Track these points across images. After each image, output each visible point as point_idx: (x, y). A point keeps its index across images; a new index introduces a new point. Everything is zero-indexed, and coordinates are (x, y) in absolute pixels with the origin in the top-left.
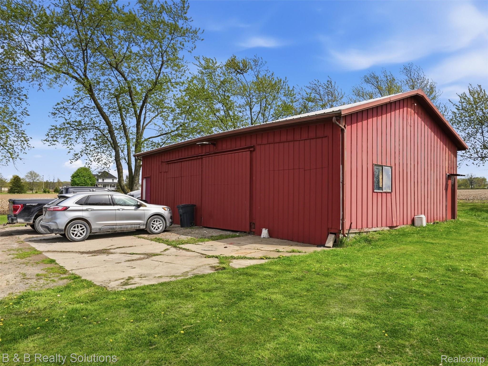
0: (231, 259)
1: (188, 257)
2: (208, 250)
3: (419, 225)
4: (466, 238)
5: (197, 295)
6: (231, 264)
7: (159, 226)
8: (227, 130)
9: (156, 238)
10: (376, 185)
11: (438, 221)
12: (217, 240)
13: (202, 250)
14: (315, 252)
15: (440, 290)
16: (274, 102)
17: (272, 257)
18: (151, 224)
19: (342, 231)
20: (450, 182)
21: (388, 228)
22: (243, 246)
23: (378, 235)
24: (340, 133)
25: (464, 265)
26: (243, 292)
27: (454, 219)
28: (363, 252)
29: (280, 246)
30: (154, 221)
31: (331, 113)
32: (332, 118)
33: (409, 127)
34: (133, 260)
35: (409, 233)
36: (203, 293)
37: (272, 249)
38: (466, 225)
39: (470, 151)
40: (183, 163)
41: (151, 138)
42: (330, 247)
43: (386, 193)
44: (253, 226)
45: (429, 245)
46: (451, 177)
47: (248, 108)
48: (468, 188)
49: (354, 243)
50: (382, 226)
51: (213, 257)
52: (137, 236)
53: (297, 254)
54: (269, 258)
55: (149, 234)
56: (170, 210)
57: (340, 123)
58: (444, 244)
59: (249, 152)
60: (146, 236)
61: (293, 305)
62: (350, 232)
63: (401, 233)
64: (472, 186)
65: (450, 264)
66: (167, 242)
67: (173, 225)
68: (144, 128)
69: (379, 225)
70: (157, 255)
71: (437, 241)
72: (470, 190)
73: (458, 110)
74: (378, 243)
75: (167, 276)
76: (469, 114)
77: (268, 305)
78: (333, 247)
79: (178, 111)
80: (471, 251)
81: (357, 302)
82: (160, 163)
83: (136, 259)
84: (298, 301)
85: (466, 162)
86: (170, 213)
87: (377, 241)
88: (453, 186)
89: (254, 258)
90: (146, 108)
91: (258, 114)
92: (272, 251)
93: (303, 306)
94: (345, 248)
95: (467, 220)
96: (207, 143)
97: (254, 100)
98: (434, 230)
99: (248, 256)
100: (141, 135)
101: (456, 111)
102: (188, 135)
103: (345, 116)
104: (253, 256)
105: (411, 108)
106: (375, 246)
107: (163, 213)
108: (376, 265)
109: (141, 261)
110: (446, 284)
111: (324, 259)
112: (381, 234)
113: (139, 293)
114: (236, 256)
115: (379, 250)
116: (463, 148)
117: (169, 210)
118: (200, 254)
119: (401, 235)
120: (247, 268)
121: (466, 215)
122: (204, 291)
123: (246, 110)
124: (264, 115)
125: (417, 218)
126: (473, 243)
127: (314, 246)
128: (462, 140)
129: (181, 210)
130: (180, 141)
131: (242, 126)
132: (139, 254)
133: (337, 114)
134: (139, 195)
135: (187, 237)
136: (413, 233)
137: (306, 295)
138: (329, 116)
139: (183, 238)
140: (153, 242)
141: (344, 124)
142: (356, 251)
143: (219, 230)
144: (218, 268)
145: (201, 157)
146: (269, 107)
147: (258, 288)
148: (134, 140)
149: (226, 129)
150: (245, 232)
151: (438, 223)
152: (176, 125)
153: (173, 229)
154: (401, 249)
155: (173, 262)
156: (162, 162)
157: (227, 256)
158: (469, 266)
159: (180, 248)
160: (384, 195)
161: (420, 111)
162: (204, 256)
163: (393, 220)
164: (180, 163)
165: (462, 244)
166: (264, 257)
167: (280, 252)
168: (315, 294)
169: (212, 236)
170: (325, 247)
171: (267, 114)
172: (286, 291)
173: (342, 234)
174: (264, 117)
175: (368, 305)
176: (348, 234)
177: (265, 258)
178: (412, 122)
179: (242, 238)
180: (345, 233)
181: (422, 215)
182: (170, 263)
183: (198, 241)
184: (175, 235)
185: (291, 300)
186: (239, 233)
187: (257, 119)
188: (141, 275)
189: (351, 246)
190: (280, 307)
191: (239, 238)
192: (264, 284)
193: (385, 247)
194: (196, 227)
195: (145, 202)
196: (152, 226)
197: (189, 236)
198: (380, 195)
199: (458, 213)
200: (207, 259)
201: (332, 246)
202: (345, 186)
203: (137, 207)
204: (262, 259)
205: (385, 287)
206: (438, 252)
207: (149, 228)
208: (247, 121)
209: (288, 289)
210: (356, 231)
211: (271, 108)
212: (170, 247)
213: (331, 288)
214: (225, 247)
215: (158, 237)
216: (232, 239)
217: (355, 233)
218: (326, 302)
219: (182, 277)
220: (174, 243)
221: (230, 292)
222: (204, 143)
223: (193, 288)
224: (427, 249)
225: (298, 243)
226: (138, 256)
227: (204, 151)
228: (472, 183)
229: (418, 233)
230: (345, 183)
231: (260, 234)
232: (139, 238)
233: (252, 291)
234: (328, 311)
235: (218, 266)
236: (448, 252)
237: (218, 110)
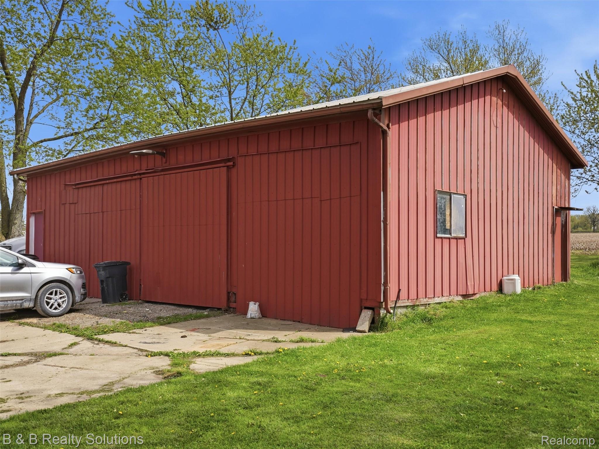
0: (194, 358)
1: (115, 357)
2: (152, 343)
3: (510, 292)
4: (584, 311)
5: (128, 424)
6: (192, 366)
7: (60, 301)
8: (188, 128)
9: (54, 324)
10: (441, 226)
11: (540, 285)
12: (169, 323)
13: (140, 342)
14: (339, 340)
15: (542, 399)
16: (272, 83)
17: (266, 351)
18: (45, 299)
19: (384, 304)
20: (559, 221)
21: (460, 298)
22: (214, 333)
23: (444, 309)
24: (381, 136)
25: (580, 356)
26: (212, 414)
27: (566, 280)
28: (419, 338)
29: (279, 332)
30: (51, 294)
31: (365, 103)
32: (367, 111)
33: (493, 129)
34: (7, 367)
35: (493, 305)
36: (140, 421)
37: (265, 338)
38: (585, 291)
39: (592, 169)
40: (105, 187)
41: (45, 141)
42: (364, 332)
43: (457, 238)
44: (233, 299)
45: (526, 324)
46: (561, 212)
47: (225, 91)
48: (589, 230)
49: (405, 323)
50: (450, 295)
51: (160, 354)
52: (17, 321)
53: (308, 345)
54: (261, 354)
55: (40, 316)
56: (81, 273)
57: (380, 120)
58: (549, 322)
59: (226, 168)
60: (35, 320)
61: (300, 433)
62: (398, 305)
63: (481, 306)
64: (596, 228)
65: (559, 355)
66: (76, 331)
67: (87, 300)
68: (30, 123)
69: (446, 293)
70: (55, 354)
71: (538, 318)
72: (591, 234)
73: (575, 101)
74: (443, 323)
75: (72, 393)
76: (591, 109)
77: (256, 436)
78: (369, 331)
79: (96, 92)
80: (591, 333)
81: (408, 424)
82: (63, 186)
83: (12, 363)
84: (308, 426)
85: (585, 187)
86: (81, 277)
87: (441, 319)
88: (564, 226)
89: (233, 355)
90: (33, 85)
91: (244, 103)
92: (266, 340)
93: (316, 434)
94: (389, 333)
95: (586, 283)
96: (150, 151)
97: (235, 78)
98: (533, 300)
99: (224, 350)
100: (25, 136)
101: (571, 102)
102: (116, 138)
103: (389, 109)
104: (233, 351)
105: (497, 96)
106: (439, 327)
107: (69, 278)
108: (440, 359)
109: (24, 367)
110: (551, 389)
111: (354, 352)
112: (449, 308)
113: (16, 427)
114: (201, 351)
115: (445, 335)
116: (578, 164)
117: (79, 272)
118: (136, 351)
119: (481, 309)
120: (222, 371)
121: (585, 274)
122: (140, 417)
123: (221, 94)
124: (252, 104)
125: (506, 281)
126: (595, 320)
127: (338, 331)
128: (579, 151)
129: (102, 273)
130: (100, 147)
131: (216, 122)
132: (19, 355)
133: (375, 105)
134: (23, 245)
135: (113, 320)
136: (500, 306)
137: (321, 416)
138: (360, 107)
139: (106, 322)
140: (48, 332)
141: (387, 122)
142: (407, 337)
143: (173, 307)
144: (169, 374)
145: (139, 177)
146: (263, 90)
147: (240, 406)
148: (12, 145)
149: (185, 127)
150: (219, 309)
151: (539, 288)
152: (93, 118)
153: (88, 307)
154: (480, 332)
155: (85, 367)
156: (66, 185)
157: (186, 352)
158: (587, 357)
159: (99, 341)
160: (453, 242)
161: (511, 103)
162: (145, 353)
163: (468, 284)
164: (100, 188)
165: (577, 321)
166: (251, 352)
167: (280, 342)
168: (337, 414)
169: (159, 318)
170: (355, 330)
171: (258, 102)
172: (288, 410)
173: (385, 309)
174: (253, 108)
175: (424, 429)
176: (394, 308)
177: (253, 354)
178: (499, 120)
179: (213, 320)
180: (389, 306)
181: (514, 275)
182: (80, 368)
183: (134, 326)
184: (92, 316)
185: (296, 424)
186: (208, 310)
187: (242, 112)
188: (21, 394)
189: (400, 328)
190: (276, 439)
191: (209, 319)
192: (251, 399)
193: (455, 330)
194: (131, 301)
195: (34, 259)
196: (46, 301)
197: (117, 318)
198: (446, 242)
199: (571, 271)
200: (149, 358)
201: (367, 330)
202: (388, 226)
203: (16, 268)
204: (247, 355)
205: (454, 396)
206: (540, 335)
207: (41, 307)
208: (223, 115)
209: (290, 406)
210: (408, 304)
211: (265, 94)
212: (80, 339)
213: (365, 401)
214: (182, 337)
215: (57, 322)
216: (195, 321)
217: (406, 307)
218: (356, 427)
219: (102, 394)
220: (88, 333)
221: (188, 416)
222: (144, 151)
223: (121, 413)
224: (522, 331)
225: (310, 326)
226: (17, 359)
227: (144, 166)
228: (594, 222)
229: (508, 305)
230: (388, 223)
231: (245, 312)
232: (20, 324)
233: (228, 413)
234: (358, 441)
235: (168, 371)
236: (554, 335)
237: (172, 94)
